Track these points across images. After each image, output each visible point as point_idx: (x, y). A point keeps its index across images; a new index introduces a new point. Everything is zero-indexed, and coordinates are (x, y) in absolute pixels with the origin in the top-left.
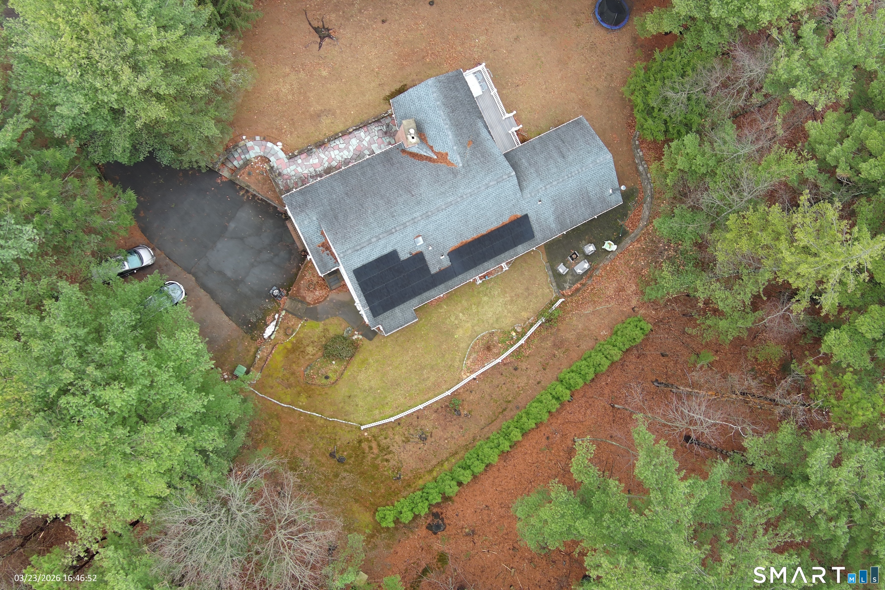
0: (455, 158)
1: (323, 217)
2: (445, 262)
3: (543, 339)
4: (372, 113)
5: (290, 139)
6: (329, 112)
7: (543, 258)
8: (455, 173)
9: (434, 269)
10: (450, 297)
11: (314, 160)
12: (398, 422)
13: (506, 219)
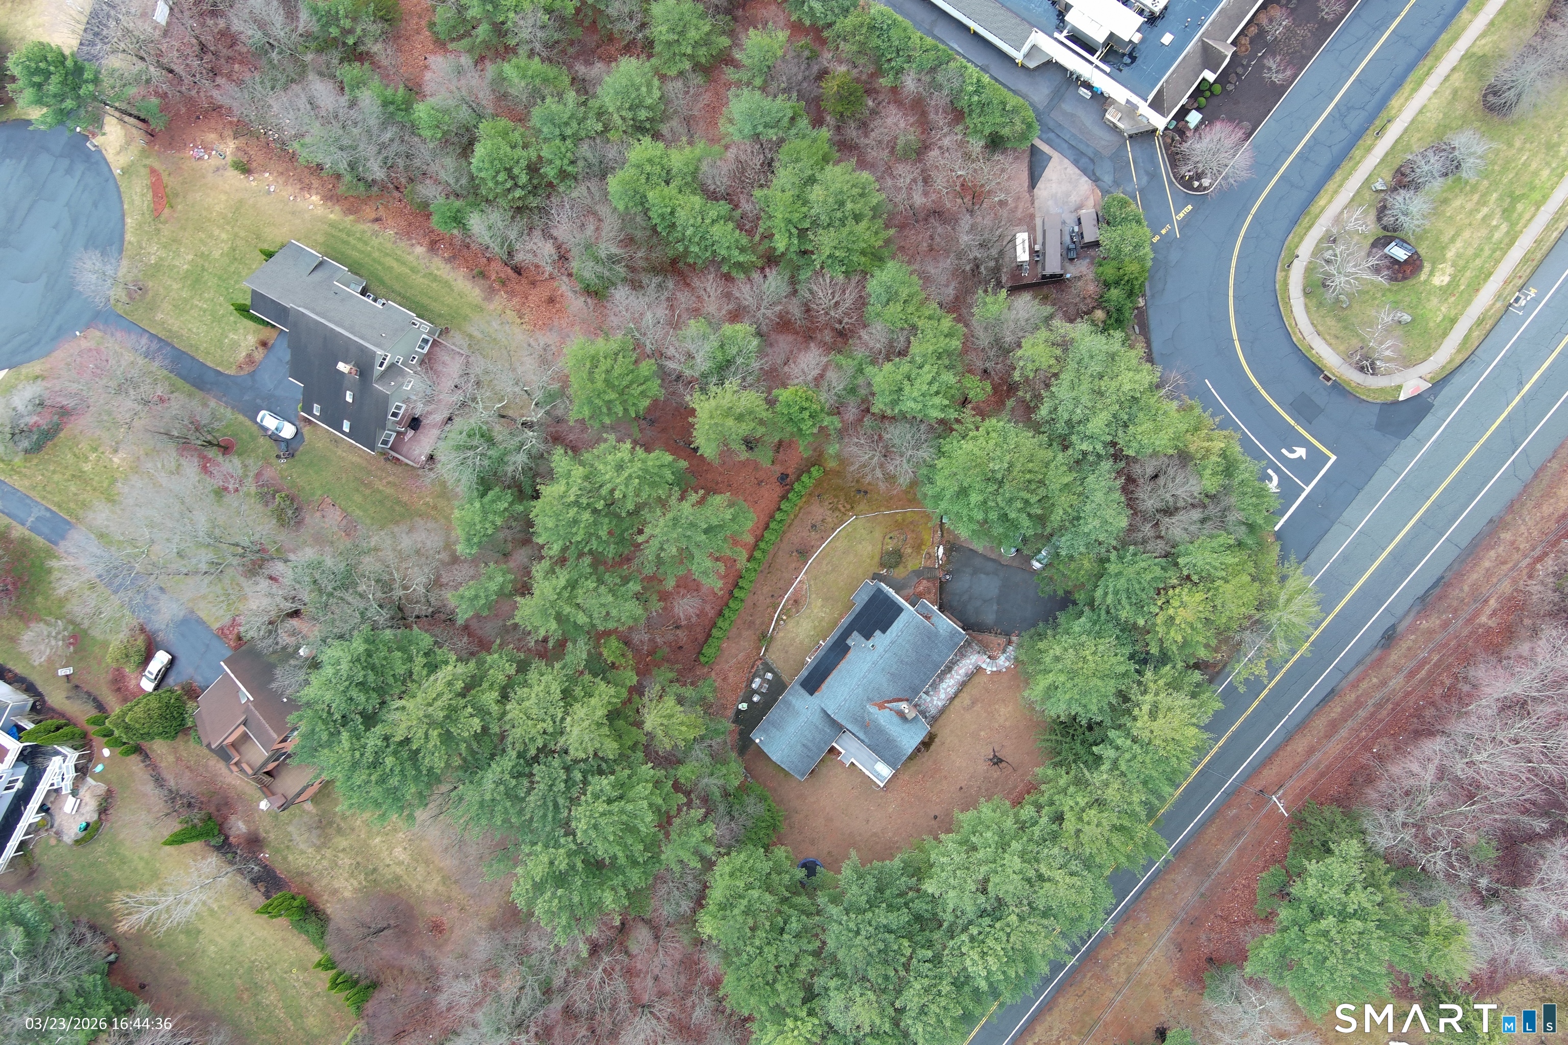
0: (873, 710)
1: (937, 634)
2: (850, 642)
3: (762, 623)
4: (941, 721)
5: (985, 679)
6: (968, 709)
7: (785, 678)
8: (869, 700)
9: (855, 634)
10: (835, 624)
11: (962, 671)
12: (834, 530)
13: (824, 686)
